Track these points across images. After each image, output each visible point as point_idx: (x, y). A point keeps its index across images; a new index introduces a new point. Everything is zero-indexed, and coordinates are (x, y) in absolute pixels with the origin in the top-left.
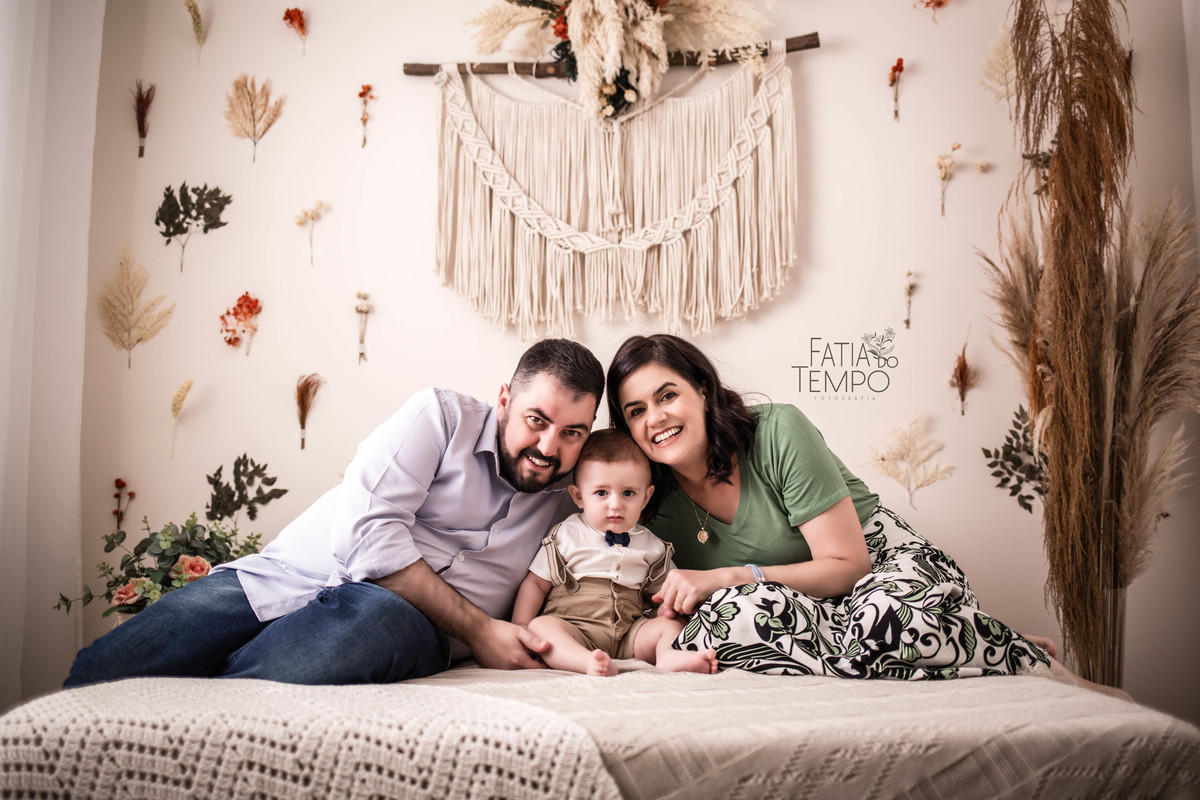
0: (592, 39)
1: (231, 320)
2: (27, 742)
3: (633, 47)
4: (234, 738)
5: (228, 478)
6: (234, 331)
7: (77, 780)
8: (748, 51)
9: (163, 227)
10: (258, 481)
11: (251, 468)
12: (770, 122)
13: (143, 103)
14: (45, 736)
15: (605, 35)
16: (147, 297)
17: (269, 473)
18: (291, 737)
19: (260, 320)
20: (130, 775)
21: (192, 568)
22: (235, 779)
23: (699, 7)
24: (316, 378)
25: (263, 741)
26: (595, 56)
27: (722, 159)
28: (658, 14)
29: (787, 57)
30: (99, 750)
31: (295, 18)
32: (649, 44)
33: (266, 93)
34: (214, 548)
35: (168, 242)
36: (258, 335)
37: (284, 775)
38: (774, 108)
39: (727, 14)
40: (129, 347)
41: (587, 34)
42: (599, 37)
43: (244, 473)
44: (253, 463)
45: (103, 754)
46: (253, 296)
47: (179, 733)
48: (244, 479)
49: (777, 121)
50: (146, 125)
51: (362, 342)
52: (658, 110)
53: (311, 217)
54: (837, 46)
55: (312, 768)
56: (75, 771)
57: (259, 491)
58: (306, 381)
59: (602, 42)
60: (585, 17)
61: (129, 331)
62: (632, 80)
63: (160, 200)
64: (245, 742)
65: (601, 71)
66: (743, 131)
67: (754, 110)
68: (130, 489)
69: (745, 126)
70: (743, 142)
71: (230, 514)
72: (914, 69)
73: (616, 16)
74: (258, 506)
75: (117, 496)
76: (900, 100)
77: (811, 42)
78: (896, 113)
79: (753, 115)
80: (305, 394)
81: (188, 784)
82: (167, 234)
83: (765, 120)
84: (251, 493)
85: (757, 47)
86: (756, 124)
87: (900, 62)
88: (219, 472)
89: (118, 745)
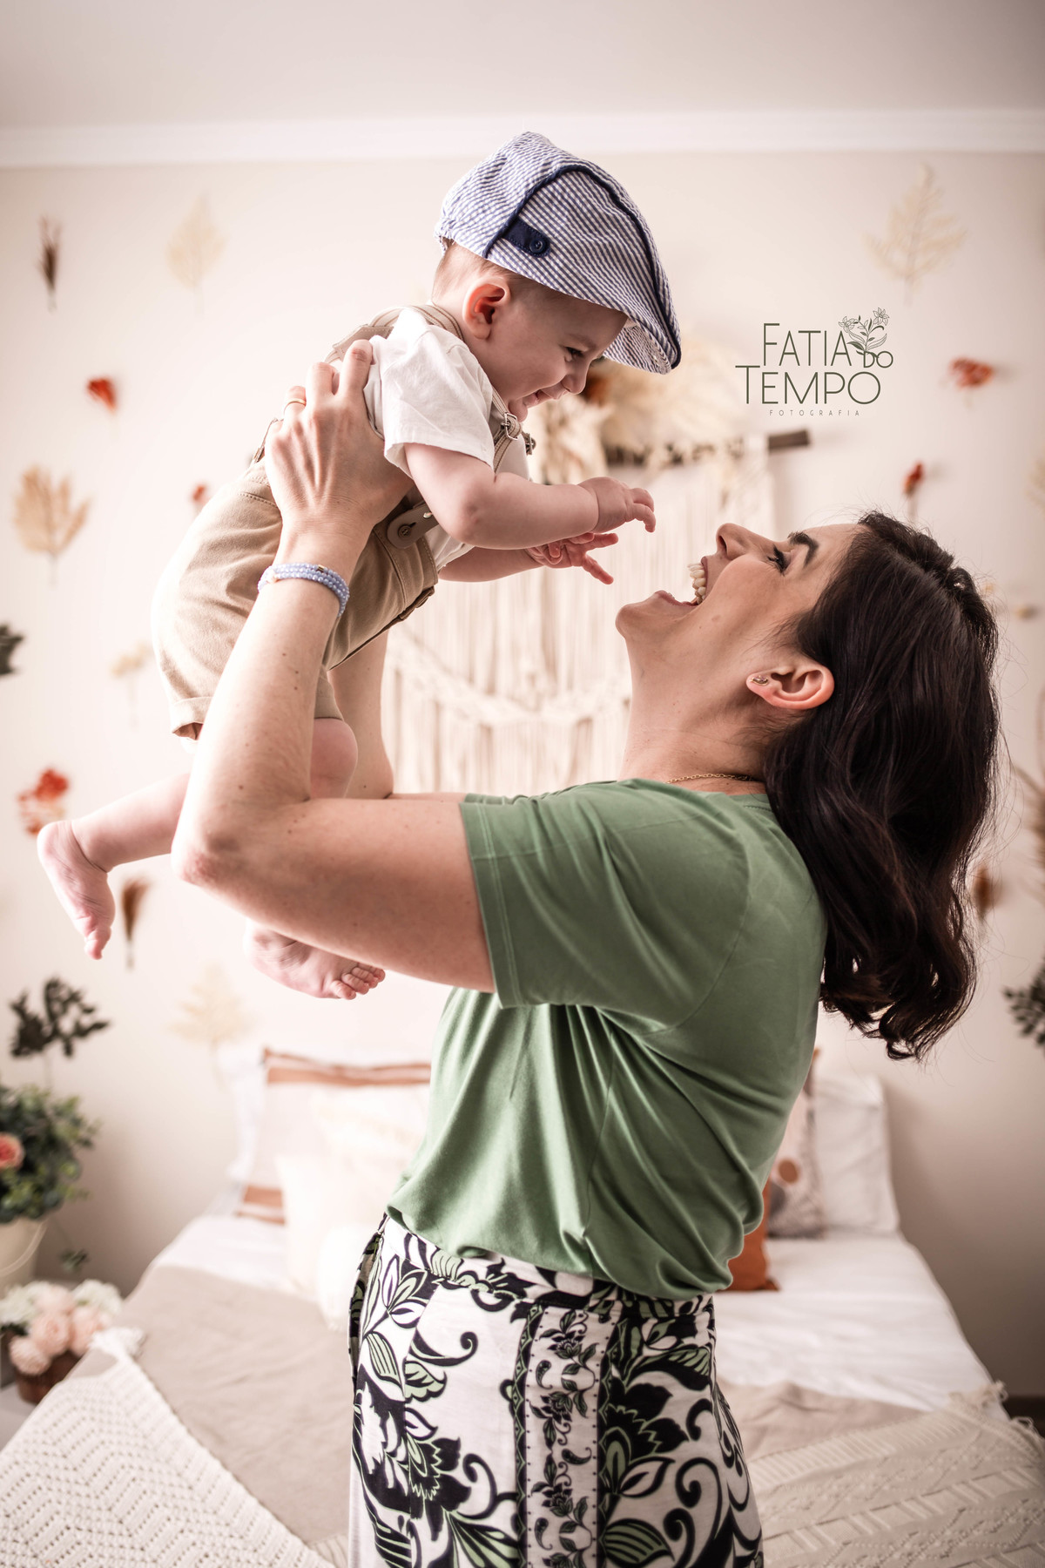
1: (31, 804)
8: (715, 453)
10: (74, 1011)
11: (64, 994)
17: (88, 1000)
19: (68, 801)
24: (143, 883)
29: (767, 459)
31: (102, 388)
33: (65, 491)
43: (57, 1000)
44: (66, 987)
46: (58, 774)
53: (133, 665)
57: (77, 1022)
58: (131, 885)
71: (40, 1050)
72: (938, 478)
74: (75, 1041)
77: (800, 439)
80: (132, 900)
84: (67, 1025)
85: (727, 446)
87: (920, 468)
88: (23, 999)
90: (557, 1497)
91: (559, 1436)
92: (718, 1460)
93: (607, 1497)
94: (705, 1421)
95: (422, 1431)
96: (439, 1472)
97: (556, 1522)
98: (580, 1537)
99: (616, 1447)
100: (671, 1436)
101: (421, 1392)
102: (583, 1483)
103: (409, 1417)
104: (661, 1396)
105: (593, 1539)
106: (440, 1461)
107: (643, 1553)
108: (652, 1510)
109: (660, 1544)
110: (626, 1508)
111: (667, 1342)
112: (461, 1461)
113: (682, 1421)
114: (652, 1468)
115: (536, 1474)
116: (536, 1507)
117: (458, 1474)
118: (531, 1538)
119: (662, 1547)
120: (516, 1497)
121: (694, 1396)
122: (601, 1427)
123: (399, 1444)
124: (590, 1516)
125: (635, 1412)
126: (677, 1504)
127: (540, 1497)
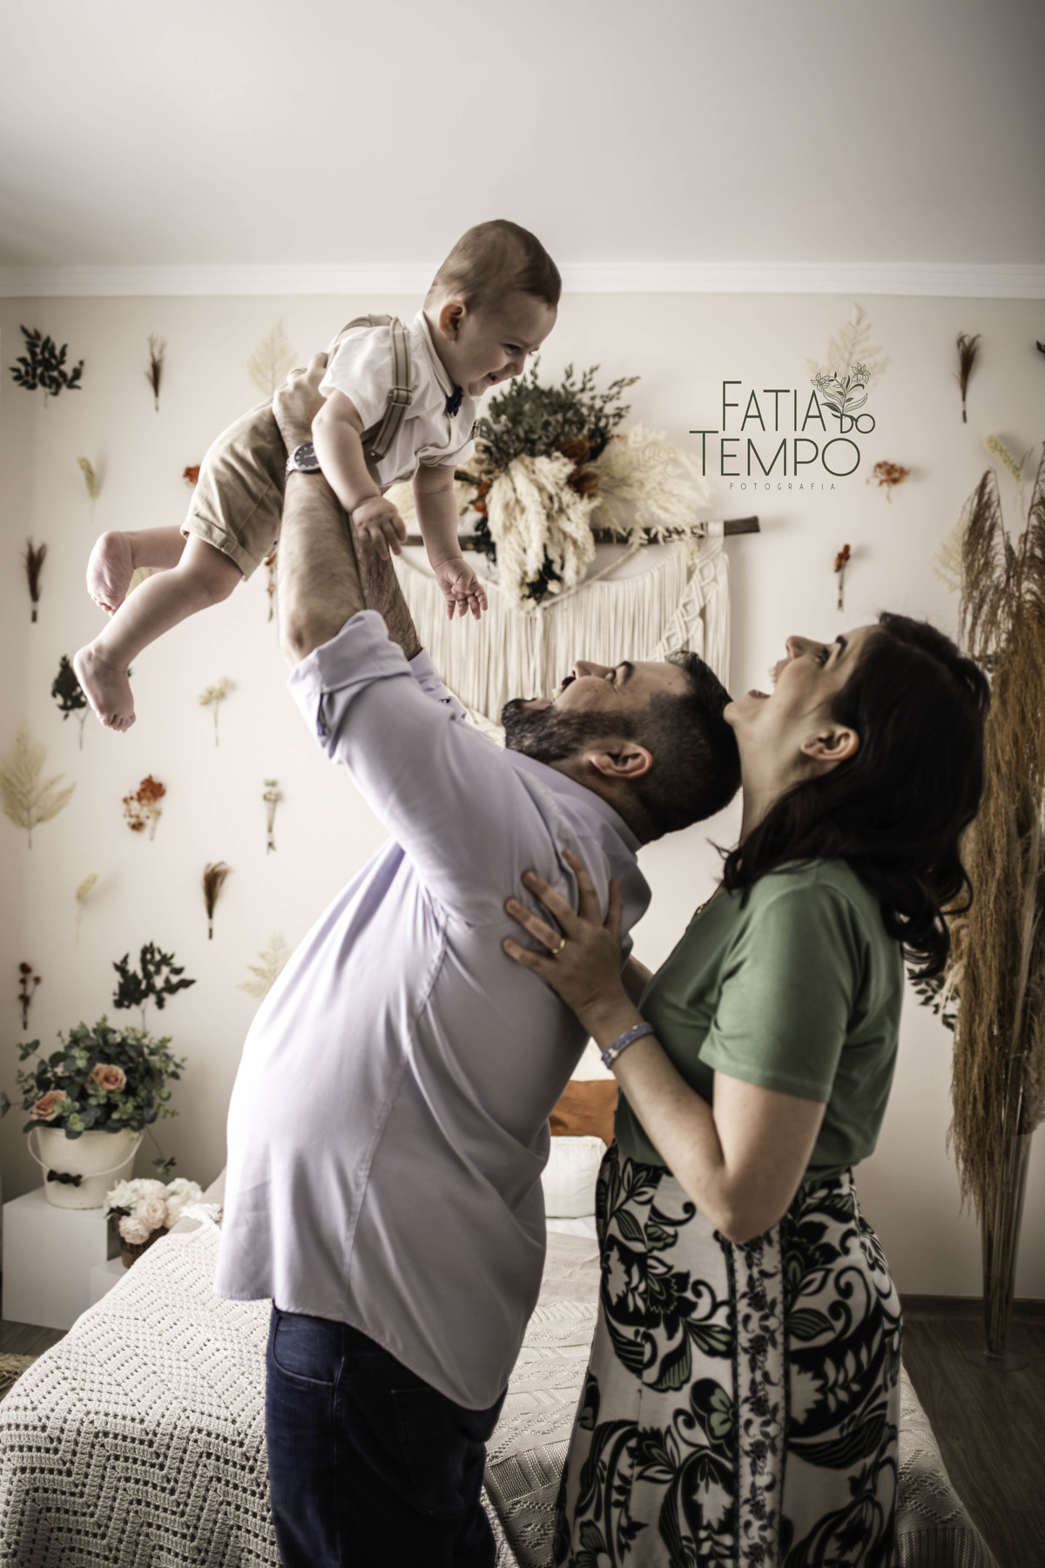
0: (513, 529)
1: (135, 805)
2: (35, 1428)
3: (558, 536)
4: (195, 1433)
5: (135, 966)
6: (138, 817)
7: (76, 1459)
8: (683, 536)
9: (60, 700)
10: (165, 970)
11: (158, 957)
12: (703, 614)
13: (34, 563)
14: (49, 1424)
15: (527, 528)
16: (46, 774)
17: (177, 963)
18: (239, 1434)
19: (165, 803)
20: (117, 1458)
21: (107, 1079)
22: (198, 1465)
23: (630, 481)
24: (222, 867)
25: (218, 1436)
26: (517, 548)
27: (651, 652)
28: (586, 500)
29: (724, 542)
30: (91, 1438)
32: (575, 535)
34: (125, 1053)
35: (66, 716)
36: (162, 819)
37: (235, 1465)
38: (708, 598)
39: (662, 490)
40: (28, 826)
41: (508, 524)
42: (521, 528)
43: (152, 961)
44: (160, 952)
45: (96, 1441)
46: (156, 780)
47: (153, 1427)
48: (151, 968)
49: (711, 614)
50: (38, 588)
51: (270, 830)
52: (584, 594)
53: (215, 697)
54: (781, 524)
55: (256, 1460)
56: (74, 1453)
57: (167, 981)
58: (213, 870)
59: (524, 534)
60: (506, 506)
61: (28, 809)
62: (556, 568)
63: (56, 671)
64: (203, 1436)
65: (522, 564)
66: (673, 622)
67: (687, 600)
68: (35, 973)
69: (676, 617)
70: (674, 635)
71: (138, 1002)
72: (862, 553)
73: (540, 508)
74: (166, 995)
75: (23, 981)
76: (846, 588)
77: (750, 526)
78: (840, 603)
79: (685, 606)
80: (213, 883)
81: (162, 1467)
82: (64, 707)
83: (697, 611)
84: (159, 982)
85: (692, 533)
86: (688, 615)
87: (847, 548)
88: (125, 960)
89: (106, 1434)
90: (757, 1300)
91: (756, 1261)
92: (864, 1266)
93: (790, 1297)
94: (853, 1243)
95: (661, 1270)
96: (676, 1294)
97: (756, 1315)
98: (773, 1323)
99: (794, 1264)
100: (830, 1254)
101: (660, 1244)
102: (773, 1289)
103: (651, 1262)
104: (821, 1229)
105: (781, 1323)
106: (676, 1287)
107: (814, 1329)
108: (820, 1302)
109: (825, 1322)
110: (802, 1302)
111: (822, 1193)
112: (690, 1287)
113: (836, 1243)
114: (819, 1276)
115: (742, 1286)
116: (743, 1307)
117: (689, 1295)
118: (740, 1328)
119: (828, 1325)
120: (731, 1303)
121: (844, 1227)
122: (783, 1252)
123: (640, 1282)
124: (779, 1309)
125: (805, 1240)
126: (835, 1297)
127: (745, 1301)
